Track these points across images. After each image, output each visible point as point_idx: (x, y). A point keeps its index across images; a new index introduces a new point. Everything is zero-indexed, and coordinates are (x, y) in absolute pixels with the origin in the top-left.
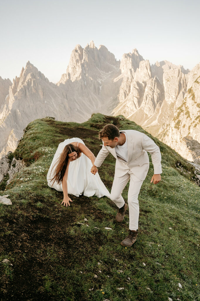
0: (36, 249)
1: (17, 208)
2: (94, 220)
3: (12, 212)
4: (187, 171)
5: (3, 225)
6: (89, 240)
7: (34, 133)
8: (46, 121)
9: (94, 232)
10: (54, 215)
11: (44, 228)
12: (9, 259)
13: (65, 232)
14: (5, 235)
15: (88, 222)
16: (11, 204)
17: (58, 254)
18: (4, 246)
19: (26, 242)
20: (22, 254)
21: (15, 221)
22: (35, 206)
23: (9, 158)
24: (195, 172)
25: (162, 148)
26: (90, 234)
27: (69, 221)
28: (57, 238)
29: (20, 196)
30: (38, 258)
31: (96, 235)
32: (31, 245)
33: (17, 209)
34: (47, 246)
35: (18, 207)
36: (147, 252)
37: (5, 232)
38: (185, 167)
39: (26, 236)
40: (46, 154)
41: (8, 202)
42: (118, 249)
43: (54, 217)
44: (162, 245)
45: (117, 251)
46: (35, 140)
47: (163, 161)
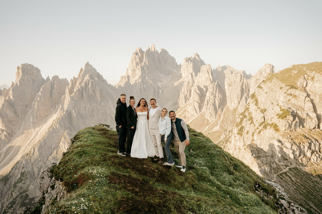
4: (268, 195)
7: (81, 146)
8: (99, 130)
23: (51, 172)
24: (278, 196)
25: (236, 165)
38: (265, 190)
40: (93, 178)
46: (81, 155)
47: (239, 183)
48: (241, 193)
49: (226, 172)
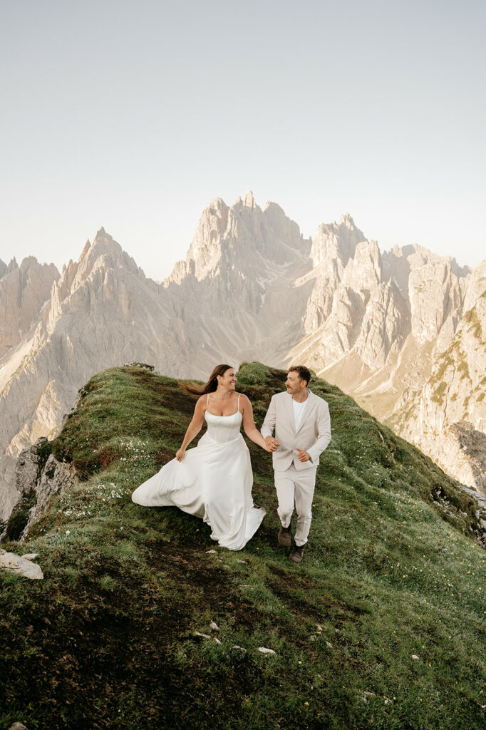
0: (92, 698)
1: (53, 589)
2: (233, 627)
3: (43, 597)
4: (458, 510)
5: (19, 631)
6: (220, 677)
7: (102, 402)
8: (134, 374)
9: (233, 658)
10: (140, 609)
11: (115, 643)
12: (25, 722)
13: (163, 654)
14: (21, 658)
15: (218, 632)
16: (40, 576)
17: (145, 713)
18: (16, 686)
19: (70, 677)
20: (59, 708)
21: (47, 620)
22: (96, 584)
23: (39, 454)
24: (478, 514)
25: (401, 452)
26: (224, 662)
27: (174, 626)
28: (144, 670)
29: (63, 559)
30: (96, 721)
31: (236, 666)
32: (83, 687)
33: (54, 591)
34: (121, 689)
35: (57, 585)
36: (356, 717)
37: (22, 650)
38: (454, 501)
39: (70, 662)
40: (128, 454)
41: (34, 572)
42: (288, 705)
43: (140, 616)
44: (395, 702)
45: (286, 711)
46: (103, 417)
47: (402, 484)
48: (400, 499)
49: (378, 462)
